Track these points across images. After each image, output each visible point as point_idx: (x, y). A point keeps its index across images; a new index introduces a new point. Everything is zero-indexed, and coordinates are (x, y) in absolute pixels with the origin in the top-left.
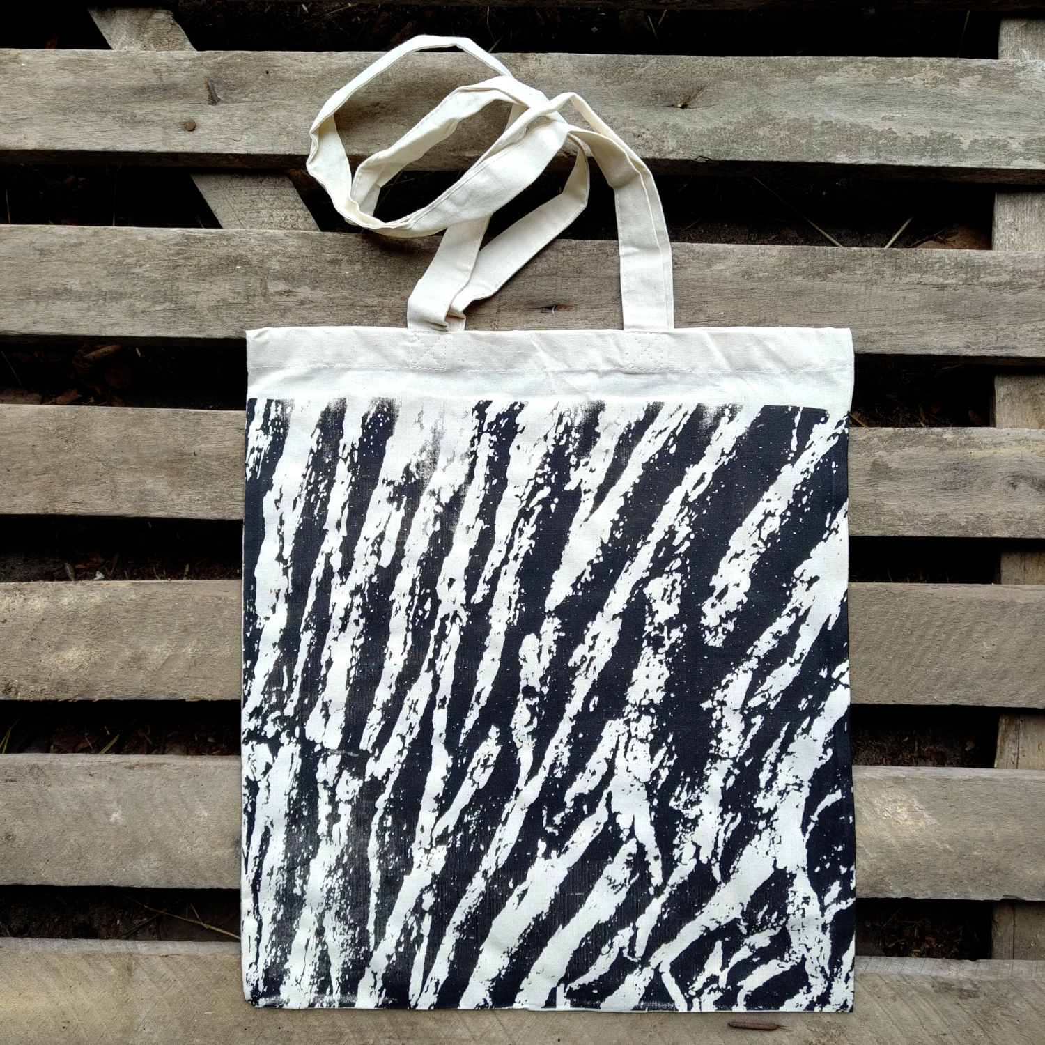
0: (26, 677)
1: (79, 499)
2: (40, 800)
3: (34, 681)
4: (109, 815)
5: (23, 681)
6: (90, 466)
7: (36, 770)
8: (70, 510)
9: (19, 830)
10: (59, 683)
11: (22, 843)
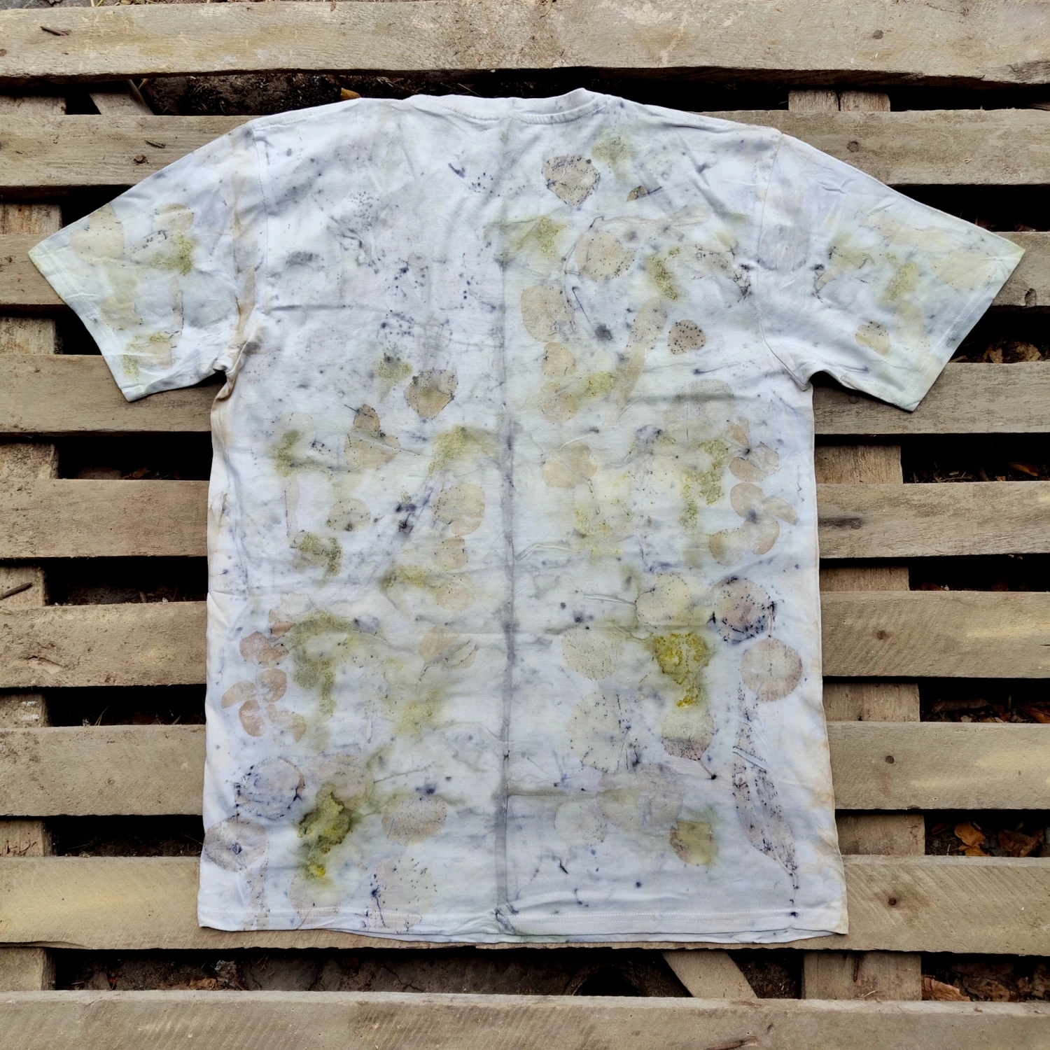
0: (121, 670)
1: (157, 545)
2: (131, 755)
3: (127, 673)
4: (179, 764)
5: (118, 673)
6: (164, 522)
7: (129, 734)
8: (151, 553)
9: (117, 777)
10: (144, 673)
11: (120, 786)
